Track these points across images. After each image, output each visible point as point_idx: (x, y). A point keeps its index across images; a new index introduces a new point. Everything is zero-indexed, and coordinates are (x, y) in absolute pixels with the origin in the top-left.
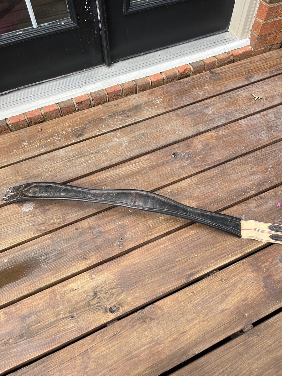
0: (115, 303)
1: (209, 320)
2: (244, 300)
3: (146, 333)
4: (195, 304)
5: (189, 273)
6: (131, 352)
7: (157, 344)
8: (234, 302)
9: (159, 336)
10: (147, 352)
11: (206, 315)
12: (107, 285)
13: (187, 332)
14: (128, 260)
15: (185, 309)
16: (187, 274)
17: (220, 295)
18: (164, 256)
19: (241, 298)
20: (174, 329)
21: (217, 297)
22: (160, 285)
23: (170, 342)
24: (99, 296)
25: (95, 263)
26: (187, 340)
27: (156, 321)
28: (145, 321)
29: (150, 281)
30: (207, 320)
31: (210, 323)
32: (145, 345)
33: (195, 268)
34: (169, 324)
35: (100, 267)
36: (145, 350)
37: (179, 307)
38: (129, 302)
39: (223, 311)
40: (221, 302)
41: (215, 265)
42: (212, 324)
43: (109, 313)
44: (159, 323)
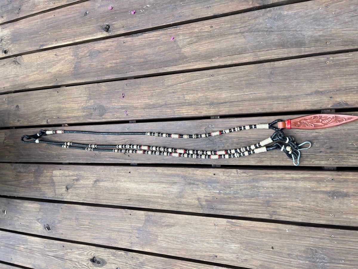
0: (7, 49)
1: (41, 75)
2: (60, 71)
3: (14, 70)
4: (38, 64)
5: (42, 44)
6: (7, 75)
7: (17, 77)
8: (55, 70)
9: (18, 73)
10: (12, 78)
11: (40, 71)
12: (7, 37)
13: (29, 76)
14: (18, 24)
15: (33, 64)
16: (41, 44)
17: (51, 63)
18: (35, 28)
19: (60, 69)
20: (25, 72)
21: (49, 64)
22: (27, 46)
23: (22, 78)
24: (2, 42)
25: (5, 21)
26: (28, 80)
27: (20, 65)
28: (16, 64)
29: (24, 42)
30: (40, 74)
31: (40, 76)
32: (12, 75)
33: (45, 42)
34: (24, 69)
35: (6, 25)
36: (12, 77)
37: (31, 62)
38: (12, 51)
39: (48, 73)
40: (50, 67)
41: (56, 44)
42: (41, 77)
43: (4, 53)
44: (20, 67)
